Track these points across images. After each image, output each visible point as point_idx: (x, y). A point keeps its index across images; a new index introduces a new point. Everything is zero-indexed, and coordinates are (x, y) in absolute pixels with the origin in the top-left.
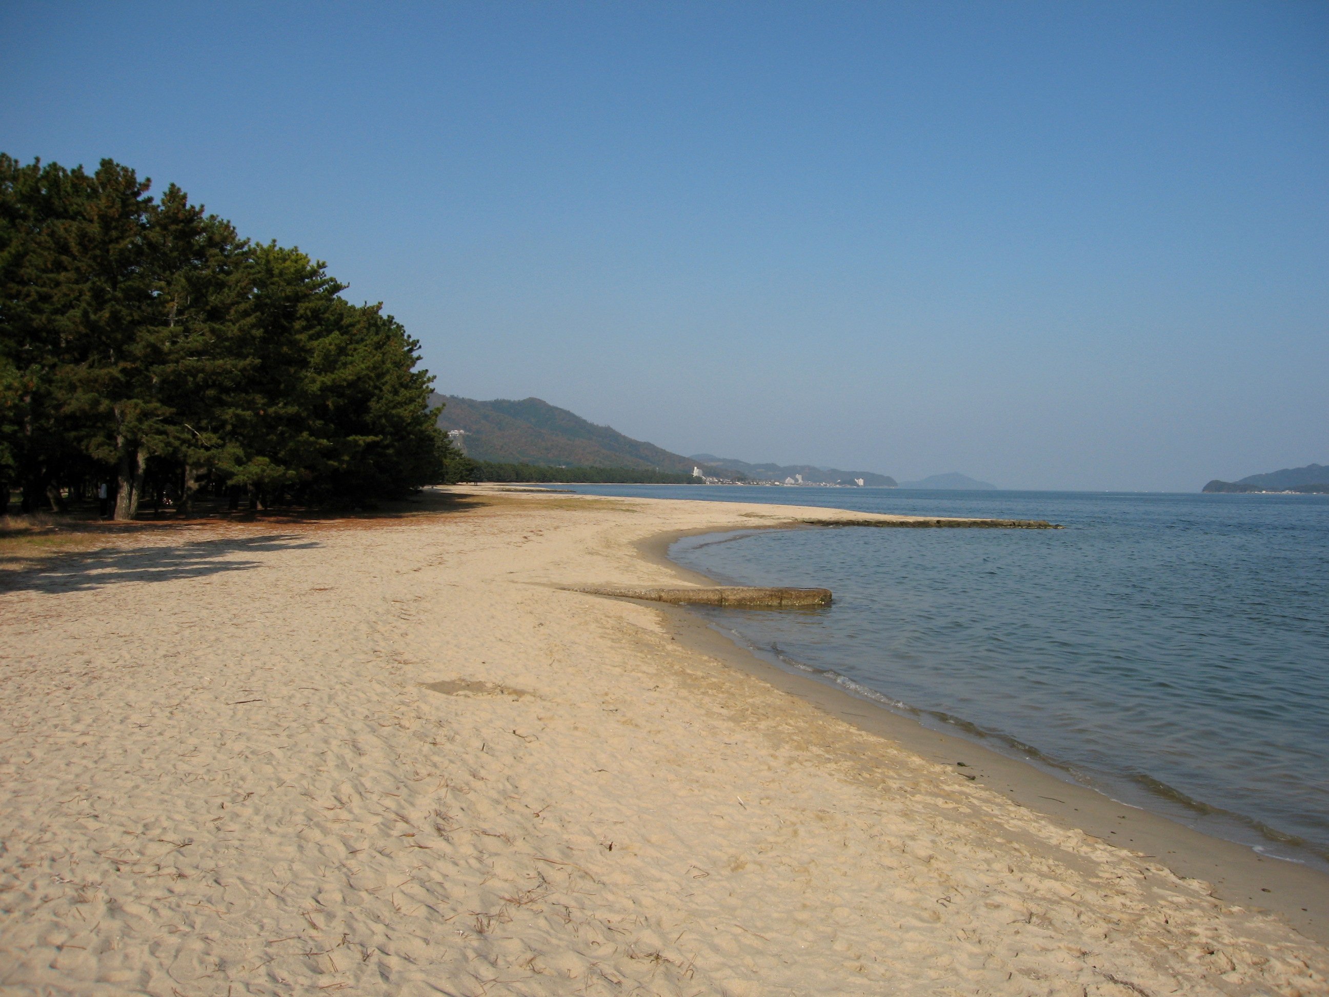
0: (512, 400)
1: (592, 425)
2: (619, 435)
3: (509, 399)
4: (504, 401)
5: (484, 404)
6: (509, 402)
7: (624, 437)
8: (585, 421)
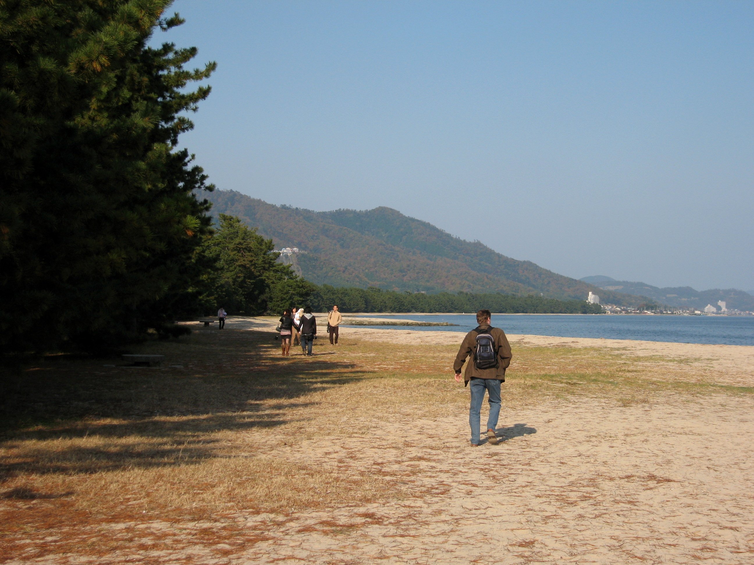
0: (358, 210)
1: (458, 240)
2: (492, 252)
3: (354, 209)
4: (348, 212)
5: (323, 215)
6: (354, 212)
7: (499, 256)
8: (448, 236)
